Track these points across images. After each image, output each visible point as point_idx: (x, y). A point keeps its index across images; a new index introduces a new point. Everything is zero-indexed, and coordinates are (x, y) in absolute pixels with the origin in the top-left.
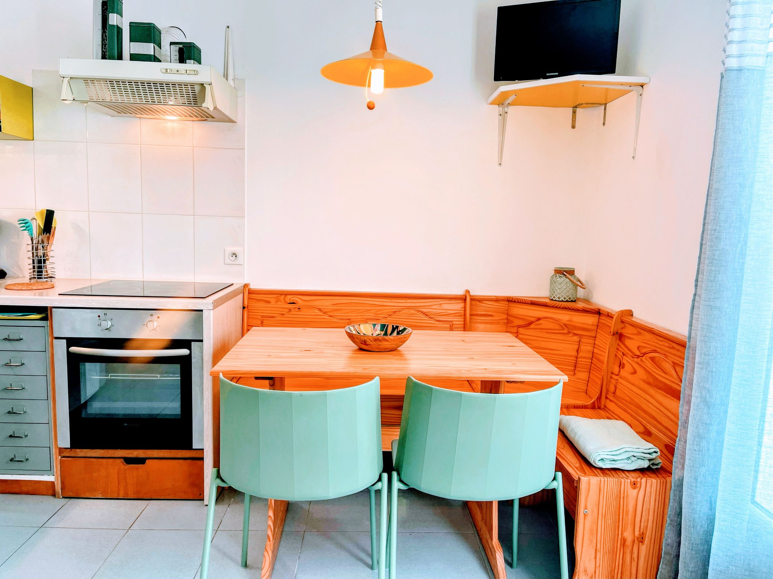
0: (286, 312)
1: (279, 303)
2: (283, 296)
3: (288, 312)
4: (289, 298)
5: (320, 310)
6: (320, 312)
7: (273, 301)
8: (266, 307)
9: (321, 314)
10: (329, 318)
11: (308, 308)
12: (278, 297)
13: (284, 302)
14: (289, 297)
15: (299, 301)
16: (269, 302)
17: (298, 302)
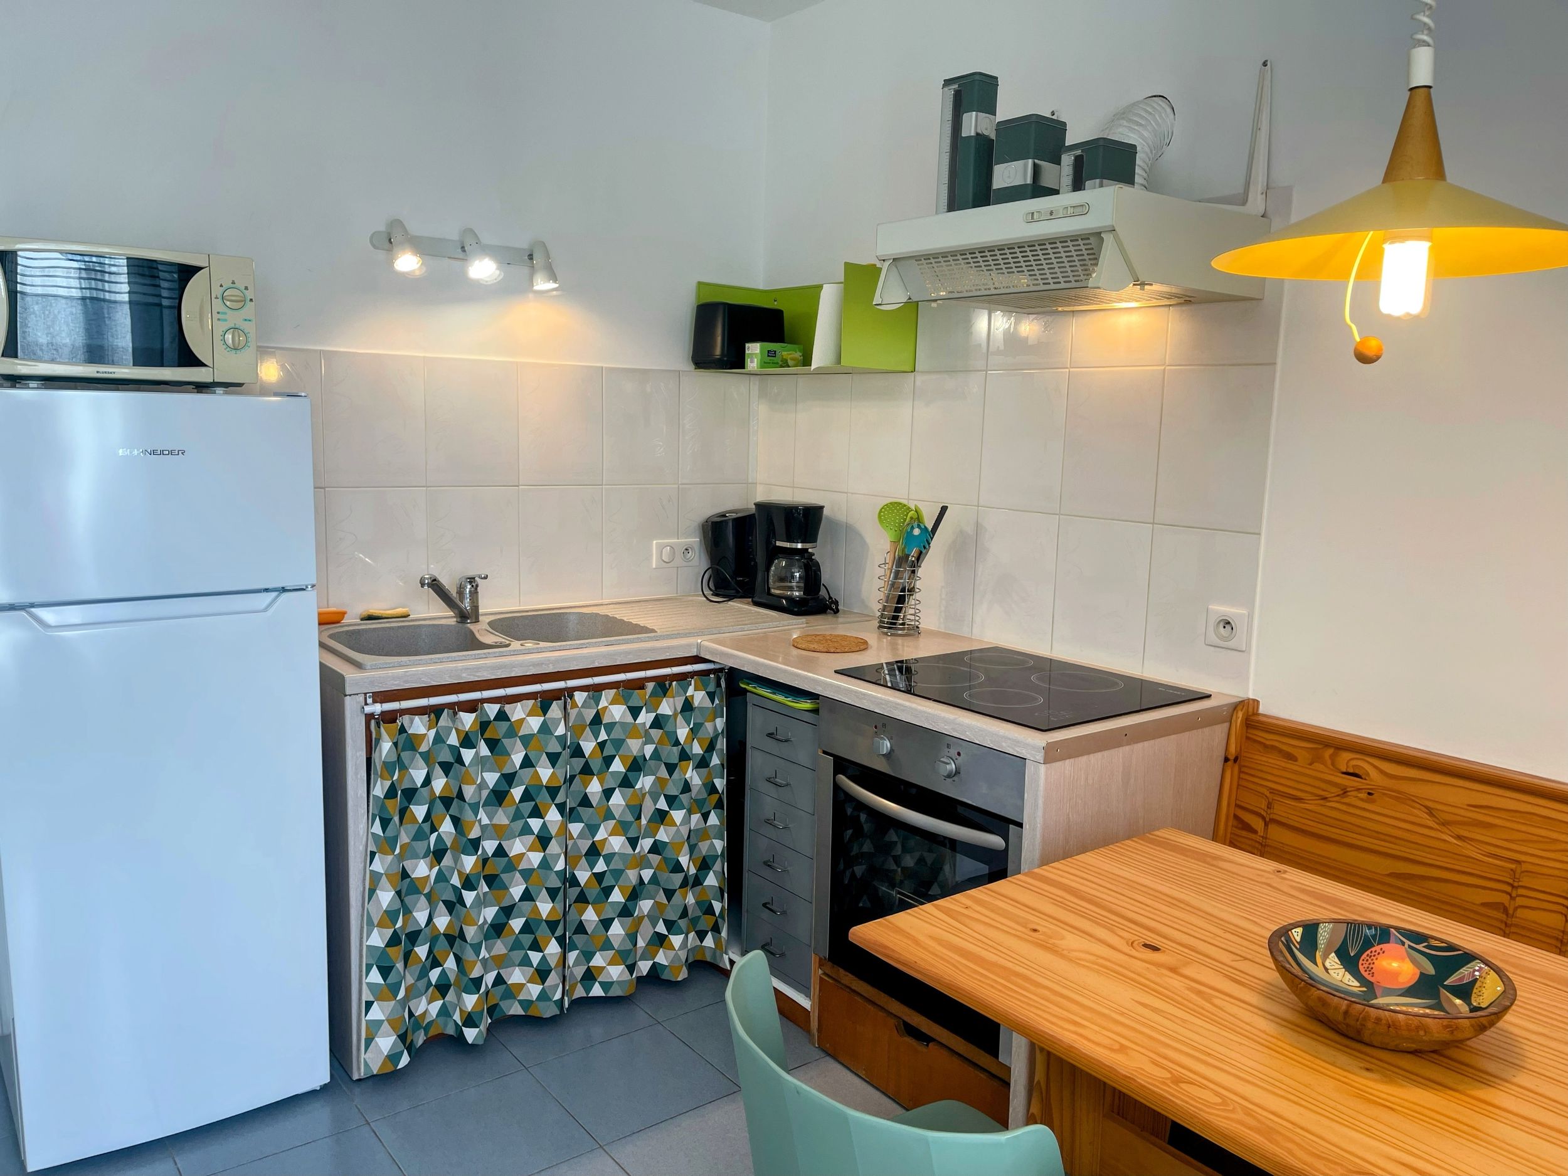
0: (1333, 795)
1: (1317, 765)
2: (1331, 751)
3: (1338, 795)
4: (1346, 760)
5: (1430, 812)
6: (1428, 817)
7: (1302, 756)
8: (1285, 769)
9: (1431, 824)
10: (1455, 841)
11: (1396, 799)
12: (1316, 749)
13: (1332, 767)
14: (1346, 756)
15: (1373, 773)
16: (1290, 757)
17: (1368, 774)
